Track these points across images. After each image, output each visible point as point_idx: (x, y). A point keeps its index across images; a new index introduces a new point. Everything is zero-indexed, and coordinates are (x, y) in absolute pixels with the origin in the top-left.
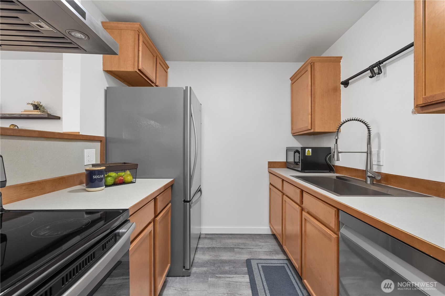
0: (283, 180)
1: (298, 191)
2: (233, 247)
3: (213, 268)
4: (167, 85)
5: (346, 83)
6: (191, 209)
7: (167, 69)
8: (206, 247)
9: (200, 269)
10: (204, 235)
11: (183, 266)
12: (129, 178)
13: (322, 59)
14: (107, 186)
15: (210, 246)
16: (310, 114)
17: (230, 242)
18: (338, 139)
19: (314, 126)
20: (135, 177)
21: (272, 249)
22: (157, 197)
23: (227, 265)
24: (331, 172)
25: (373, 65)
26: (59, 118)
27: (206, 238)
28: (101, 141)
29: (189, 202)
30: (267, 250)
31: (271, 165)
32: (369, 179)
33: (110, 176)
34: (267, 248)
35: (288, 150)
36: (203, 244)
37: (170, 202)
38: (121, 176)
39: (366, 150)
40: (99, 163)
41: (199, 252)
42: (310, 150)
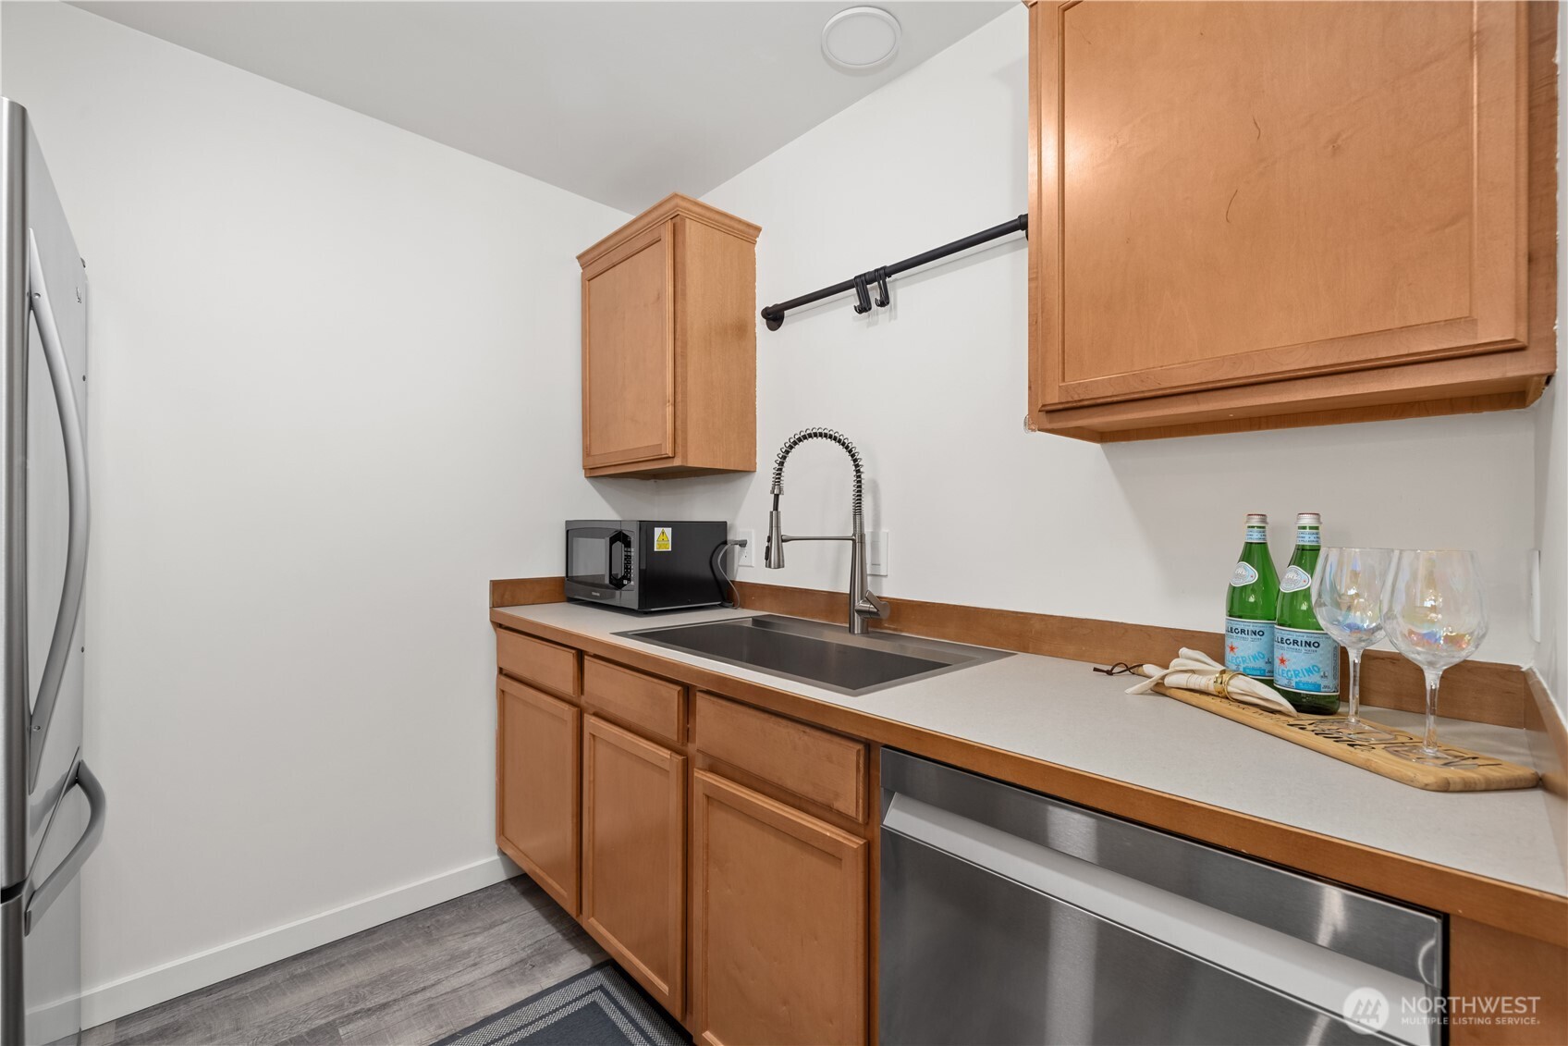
0: (580, 655)
1: (673, 693)
5: (774, 317)
13: (708, 214)
16: (671, 399)
18: (780, 496)
19: (685, 446)
21: (523, 949)
24: (727, 604)
25: (867, 277)
30: (506, 962)
31: (503, 596)
32: (857, 619)
34: (501, 955)
35: (575, 531)
39: (850, 534)
42: (668, 531)
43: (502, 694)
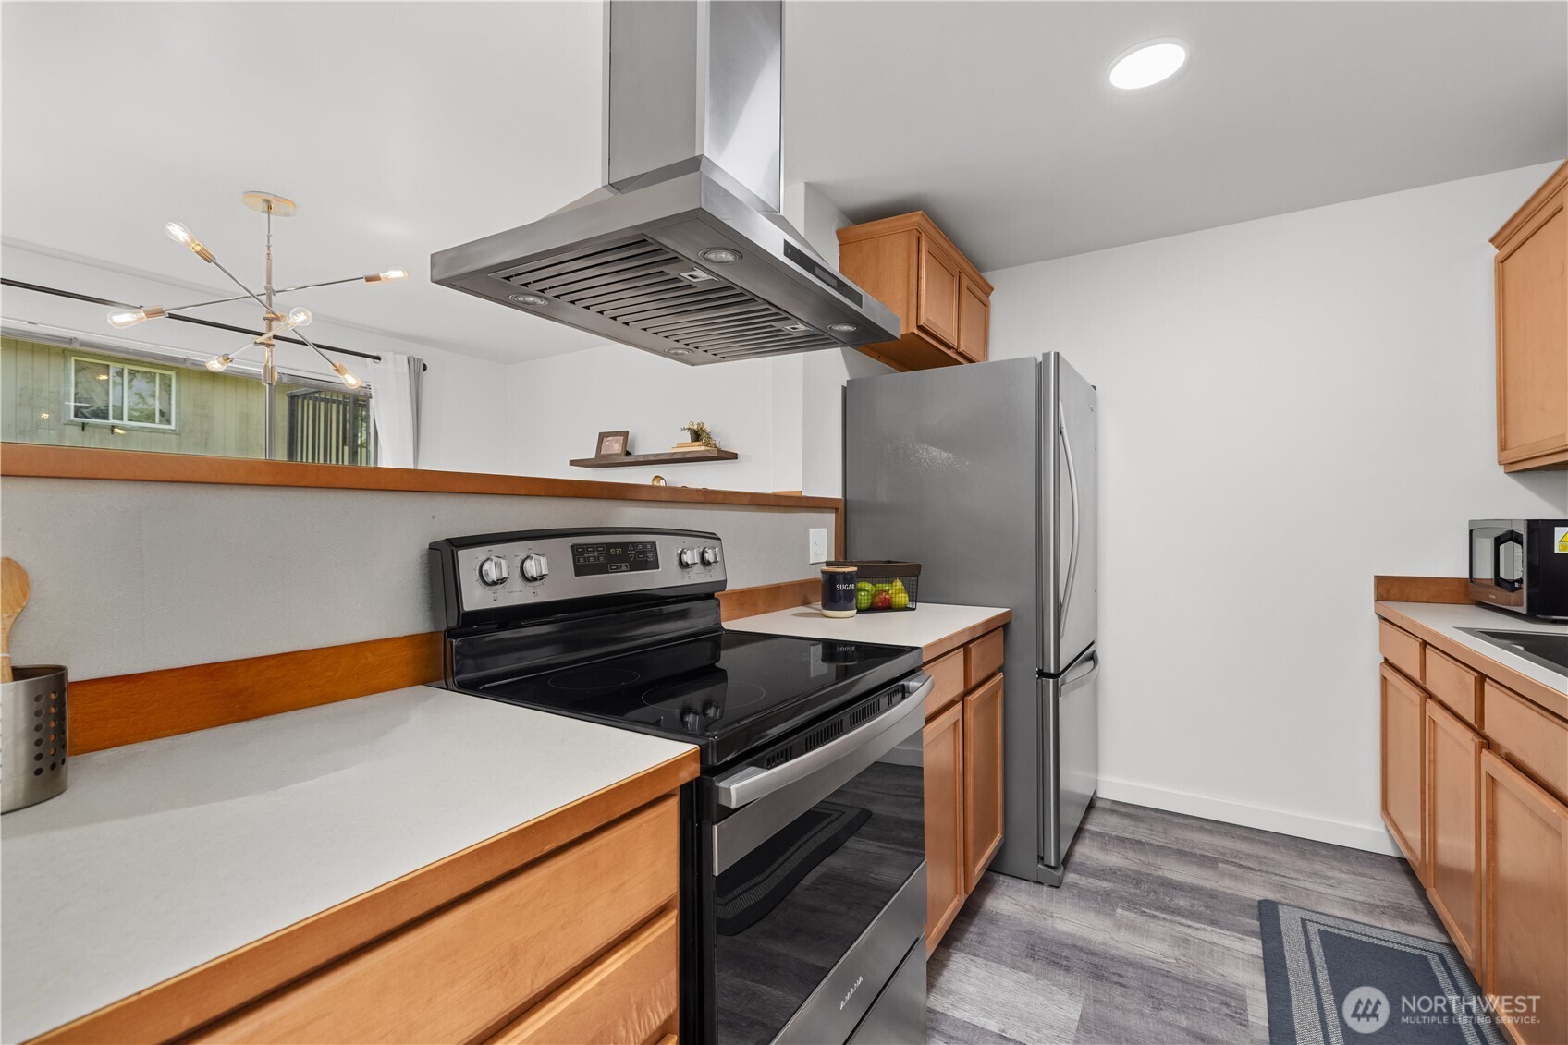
0: (1425, 644)
1: (1470, 679)
2: (1215, 858)
3: (1133, 891)
4: (987, 356)
6: (1060, 699)
7: (988, 295)
8: (1114, 834)
9: (1090, 880)
10: (1110, 803)
11: (1039, 856)
12: (902, 598)
14: (860, 611)
15: (1126, 835)
17: (1204, 842)
20: (915, 597)
21: (1381, 900)
22: (970, 646)
23: (1182, 896)
26: (734, 456)
27: (1113, 812)
28: (836, 510)
29: (1056, 676)
30: (1360, 898)
31: (1388, 591)
33: (864, 590)
34: (1358, 893)
35: (1477, 529)
36: (1104, 826)
37: (1001, 669)
38: (885, 591)
40: (833, 560)
41: (1087, 841)
43: (1384, 679)
